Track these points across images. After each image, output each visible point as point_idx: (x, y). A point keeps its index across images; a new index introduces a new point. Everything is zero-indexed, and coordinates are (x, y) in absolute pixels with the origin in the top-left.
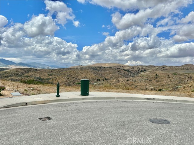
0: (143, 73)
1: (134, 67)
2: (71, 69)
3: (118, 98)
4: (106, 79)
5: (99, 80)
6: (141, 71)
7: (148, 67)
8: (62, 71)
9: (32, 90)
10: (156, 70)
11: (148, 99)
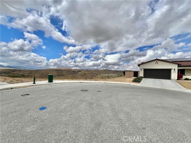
0: (80, 72)
1: (76, 70)
2: (43, 70)
3: (68, 83)
4: (63, 75)
5: (59, 76)
6: (79, 72)
7: (82, 70)
8: (38, 71)
9: (17, 81)
10: (85, 71)
11: (81, 82)
